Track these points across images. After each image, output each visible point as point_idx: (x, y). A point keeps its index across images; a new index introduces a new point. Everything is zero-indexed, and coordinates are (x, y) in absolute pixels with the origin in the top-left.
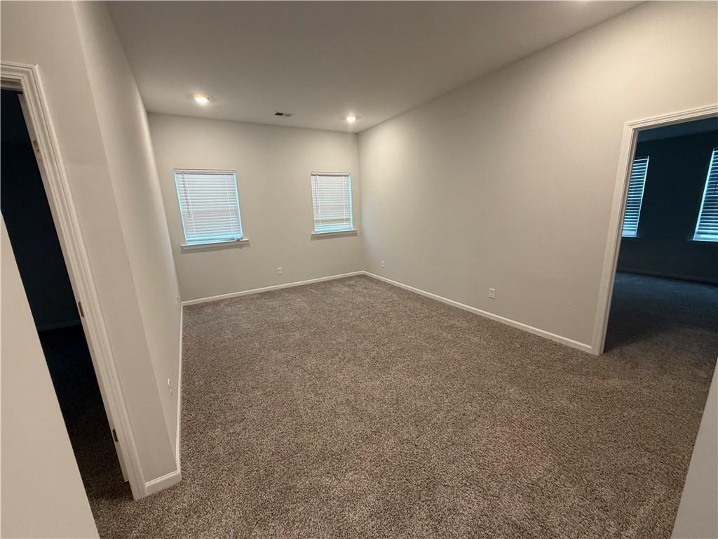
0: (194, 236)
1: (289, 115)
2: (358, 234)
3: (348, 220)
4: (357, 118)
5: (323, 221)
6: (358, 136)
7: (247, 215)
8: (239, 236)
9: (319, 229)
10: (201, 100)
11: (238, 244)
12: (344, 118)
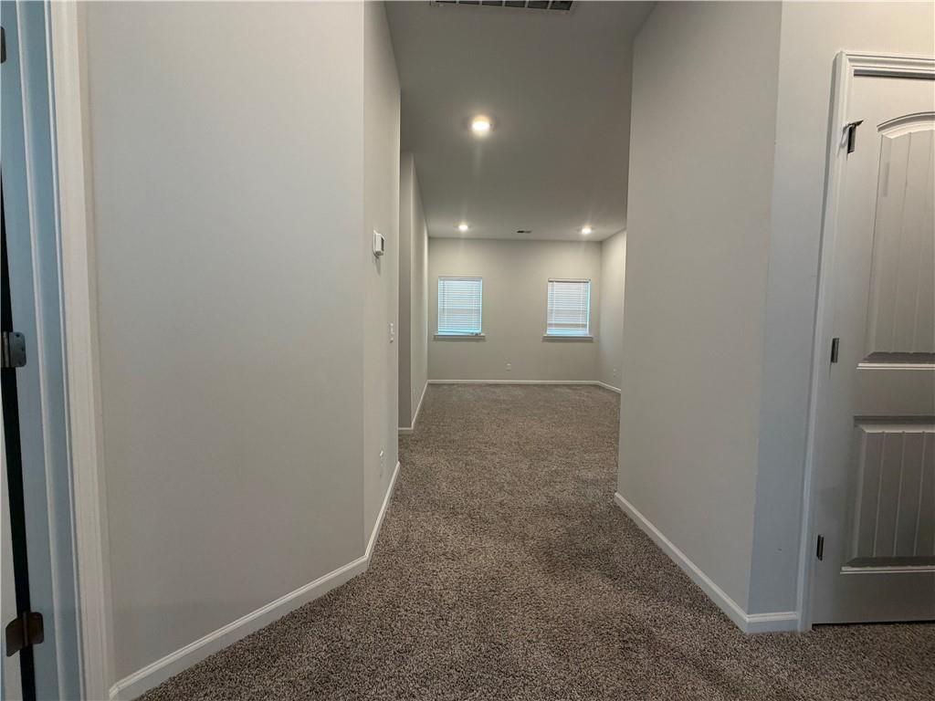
0: (444, 329)
1: (529, 232)
2: (594, 340)
3: (584, 326)
4: (592, 229)
5: (557, 325)
6: (600, 245)
7: (487, 315)
8: (478, 331)
9: (552, 332)
10: (463, 228)
11: (476, 338)
12: (580, 230)
